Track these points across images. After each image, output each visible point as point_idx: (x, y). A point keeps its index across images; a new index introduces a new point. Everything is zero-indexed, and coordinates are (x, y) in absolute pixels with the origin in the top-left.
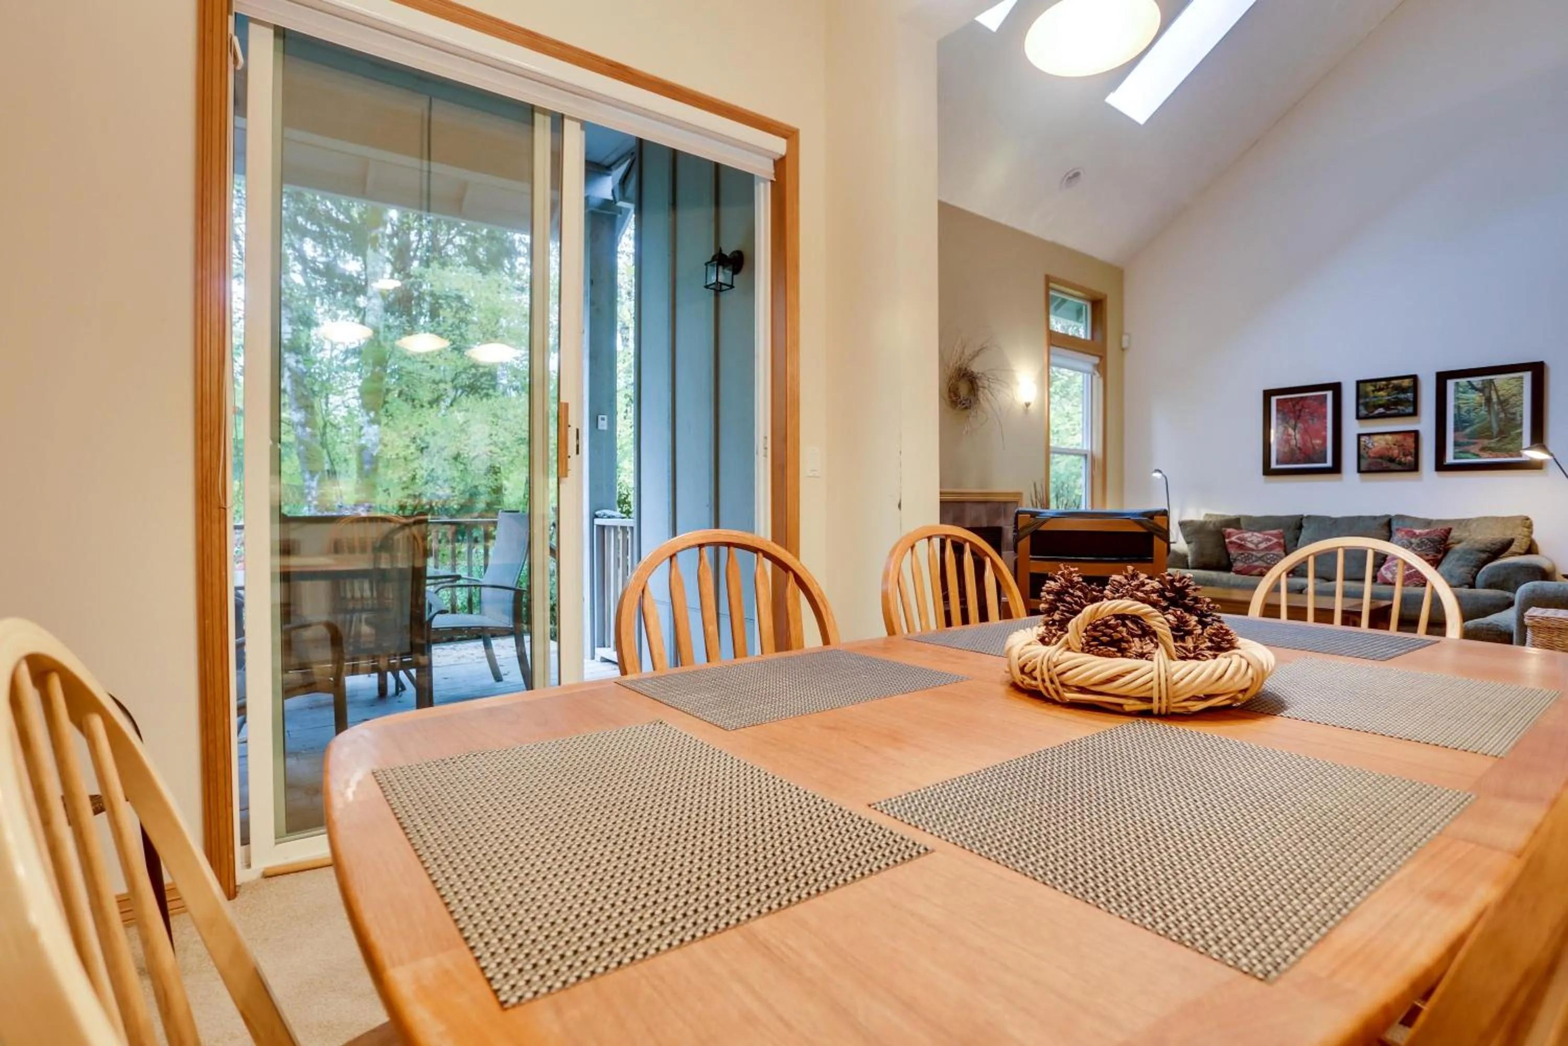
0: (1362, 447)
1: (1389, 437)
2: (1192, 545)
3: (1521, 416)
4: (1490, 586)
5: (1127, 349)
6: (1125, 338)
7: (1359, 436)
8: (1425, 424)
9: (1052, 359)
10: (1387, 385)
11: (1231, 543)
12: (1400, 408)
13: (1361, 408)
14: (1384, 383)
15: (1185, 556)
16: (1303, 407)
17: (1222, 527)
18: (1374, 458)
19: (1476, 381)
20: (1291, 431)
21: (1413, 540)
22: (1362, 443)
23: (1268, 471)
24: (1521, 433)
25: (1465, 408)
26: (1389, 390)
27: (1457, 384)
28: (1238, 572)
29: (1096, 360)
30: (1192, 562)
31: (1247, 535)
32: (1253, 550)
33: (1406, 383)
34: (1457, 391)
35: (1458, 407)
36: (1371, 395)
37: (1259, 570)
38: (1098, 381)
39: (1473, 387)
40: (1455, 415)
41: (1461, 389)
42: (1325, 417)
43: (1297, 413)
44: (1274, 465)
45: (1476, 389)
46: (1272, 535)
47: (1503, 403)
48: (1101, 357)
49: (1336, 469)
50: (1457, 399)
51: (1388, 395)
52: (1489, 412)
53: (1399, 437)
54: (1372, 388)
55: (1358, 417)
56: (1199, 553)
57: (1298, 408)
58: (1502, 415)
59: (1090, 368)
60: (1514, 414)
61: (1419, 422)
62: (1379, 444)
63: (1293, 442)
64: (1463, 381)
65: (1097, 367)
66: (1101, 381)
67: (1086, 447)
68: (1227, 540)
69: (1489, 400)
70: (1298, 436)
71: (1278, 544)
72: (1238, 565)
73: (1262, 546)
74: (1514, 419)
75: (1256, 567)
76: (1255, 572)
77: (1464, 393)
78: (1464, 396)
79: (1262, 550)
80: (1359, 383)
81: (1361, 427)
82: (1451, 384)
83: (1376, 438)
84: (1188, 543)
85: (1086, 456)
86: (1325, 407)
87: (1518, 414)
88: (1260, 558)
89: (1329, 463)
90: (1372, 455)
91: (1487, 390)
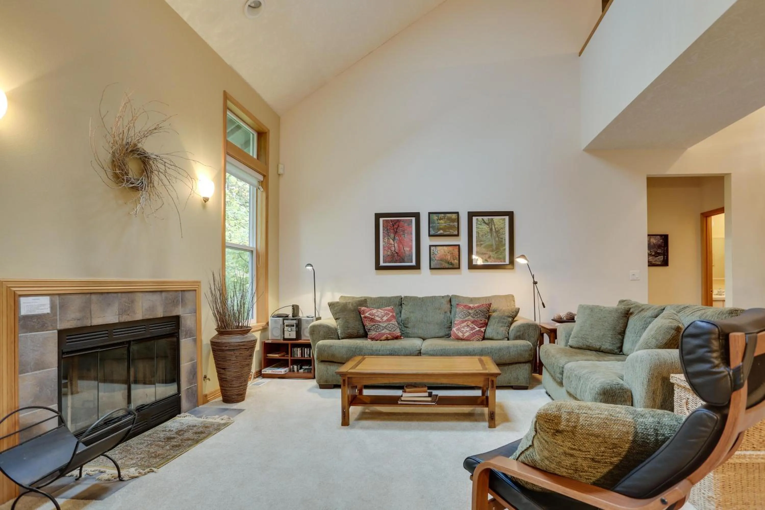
0: (432, 253)
1: (445, 248)
2: (339, 321)
3: (505, 240)
4: (517, 338)
5: (282, 175)
6: (281, 166)
7: (430, 246)
8: (463, 241)
9: (229, 167)
10: (444, 217)
11: (365, 317)
12: (451, 231)
13: (431, 229)
14: (443, 215)
15: (336, 330)
16: (398, 226)
17: (358, 306)
18: (438, 260)
19: (486, 218)
20: (391, 241)
21: (470, 311)
22: (432, 251)
23: (378, 267)
24: (505, 249)
25: (481, 233)
26: (445, 220)
27: (477, 219)
28: (372, 339)
29: (261, 178)
30: (341, 333)
31: (374, 311)
32: (380, 322)
33: (454, 216)
34: (477, 223)
35: (478, 233)
36: (436, 222)
37: (385, 336)
38: (262, 195)
39: (485, 222)
40: (476, 237)
41: (479, 223)
42: (412, 234)
43: (395, 230)
44: (382, 264)
45: (486, 223)
46: (389, 310)
47: (497, 232)
48: (264, 176)
49: (417, 267)
50: (477, 228)
51: (445, 223)
52: (491, 236)
53: (450, 248)
54: (437, 218)
55: (430, 235)
56: (345, 326)
57: (396, 226)
58: (497, 239)
59: (255, 182)
60: (502, 238)
61: (460, 240)
62: (440, 252)
63: (393, 249)
64: (480, 218)
65: (261, 183)
66: (264, 195)
67: (252, 245)
68: (362, 316)
69: (491, 229)
70: (396, 245)
71: (393, 316)
72: (372, 333)
73: (385, 318)
74: (502, 241)
75: (384, 334)
76: (383, 338)
77: (480, 225)
78: (480, 226)
79: (385, 321)
80: (430, 213)
81: (431, 241)
82: (474, 219)
83: (439, 248)
84: (336, 319)
85: (252, 252)
86: (411, 227)
87: (504, 238)
88: (385, 328)
89: (414, 263)
90: (437, 259)
91: (491, 224)
